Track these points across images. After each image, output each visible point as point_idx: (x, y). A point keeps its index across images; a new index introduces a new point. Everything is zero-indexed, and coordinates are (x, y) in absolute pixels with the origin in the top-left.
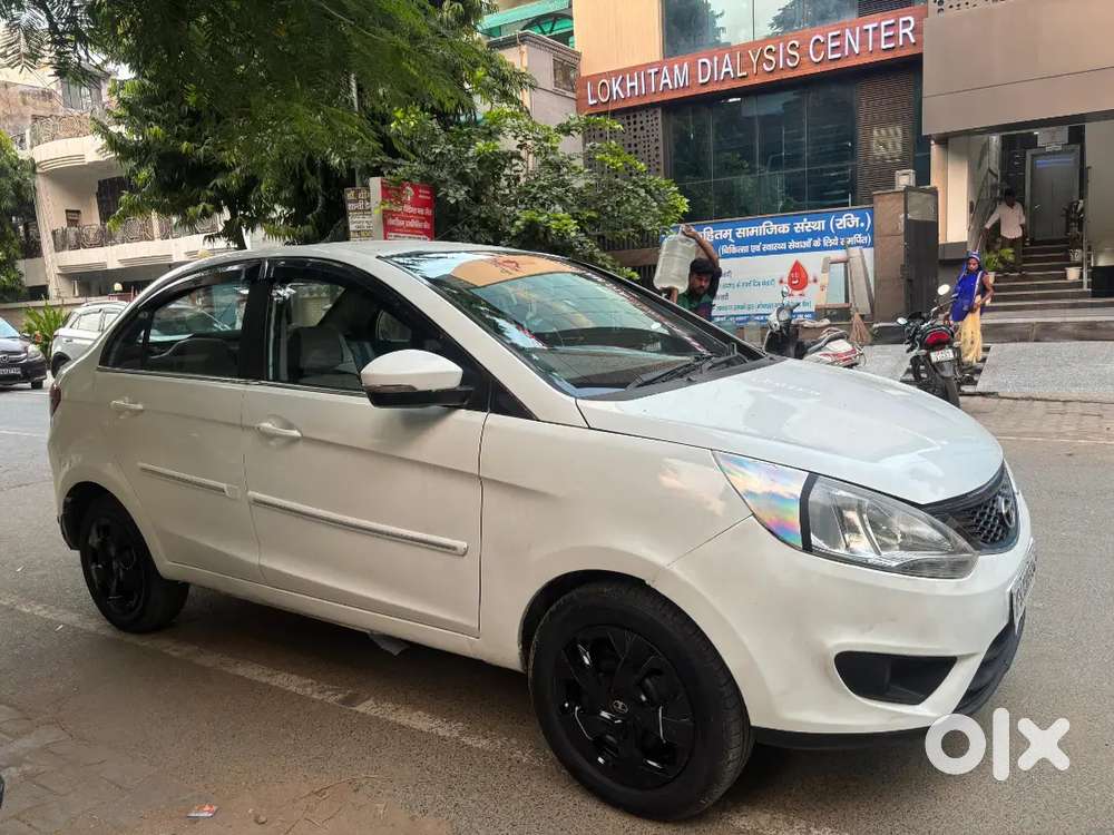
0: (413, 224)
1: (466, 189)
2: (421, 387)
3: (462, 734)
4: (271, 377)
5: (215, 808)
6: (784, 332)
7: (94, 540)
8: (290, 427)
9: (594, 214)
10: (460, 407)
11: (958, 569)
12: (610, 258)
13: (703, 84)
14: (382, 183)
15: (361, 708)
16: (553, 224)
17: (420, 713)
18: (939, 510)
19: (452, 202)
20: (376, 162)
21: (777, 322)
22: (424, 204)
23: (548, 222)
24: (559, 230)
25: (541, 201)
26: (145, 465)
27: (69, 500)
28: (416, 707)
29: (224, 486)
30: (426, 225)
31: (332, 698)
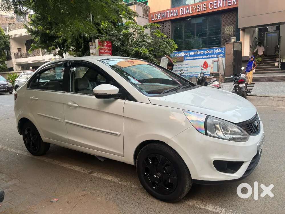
0: (107, 51)
1: (120, 42)
2: (108, 93)
3: (119, 181)
4: (70, 91)
5: (57, 199)
6: (202, 79)
7: (26, 132)
8: (75, 103)
9: (153, 49)
10: (118, 99)
11: (245, 139)
12: (157, 60)
13: (181, 15)
14: (99, 41)
15: (94, 175)
16: (143, 51)
17: (109, 176)
18: (240, 125)
19: (117, 46)
20: (97, 35)
21: (200, 77)
22: (109, 46)
23: (141, 51)
24: (144, 53)
25: (139, 45)
26: (39, 113)
27: (20, 122)
28: (108, 174)
29: (59, 119)
30: (110, 52)
31: (87, 172)
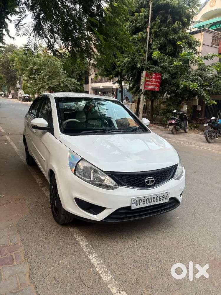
0: (154, 84)
1: (168, 75)
2: (38, 126)
5: (4, 196)
9: (208, 84)
10: (48, 132)
12: (209, 97)
14: (146, 73)
15: (42, 188)
16: (191, 86)
18: (109, 173)
19: (164, 78)
20: (149, 66)
22: (158, 78)
23: (189, 86)
24: (192, 88)
25: (191, 79)
29: (31, 140)
30: (158, 84)
